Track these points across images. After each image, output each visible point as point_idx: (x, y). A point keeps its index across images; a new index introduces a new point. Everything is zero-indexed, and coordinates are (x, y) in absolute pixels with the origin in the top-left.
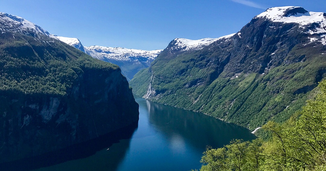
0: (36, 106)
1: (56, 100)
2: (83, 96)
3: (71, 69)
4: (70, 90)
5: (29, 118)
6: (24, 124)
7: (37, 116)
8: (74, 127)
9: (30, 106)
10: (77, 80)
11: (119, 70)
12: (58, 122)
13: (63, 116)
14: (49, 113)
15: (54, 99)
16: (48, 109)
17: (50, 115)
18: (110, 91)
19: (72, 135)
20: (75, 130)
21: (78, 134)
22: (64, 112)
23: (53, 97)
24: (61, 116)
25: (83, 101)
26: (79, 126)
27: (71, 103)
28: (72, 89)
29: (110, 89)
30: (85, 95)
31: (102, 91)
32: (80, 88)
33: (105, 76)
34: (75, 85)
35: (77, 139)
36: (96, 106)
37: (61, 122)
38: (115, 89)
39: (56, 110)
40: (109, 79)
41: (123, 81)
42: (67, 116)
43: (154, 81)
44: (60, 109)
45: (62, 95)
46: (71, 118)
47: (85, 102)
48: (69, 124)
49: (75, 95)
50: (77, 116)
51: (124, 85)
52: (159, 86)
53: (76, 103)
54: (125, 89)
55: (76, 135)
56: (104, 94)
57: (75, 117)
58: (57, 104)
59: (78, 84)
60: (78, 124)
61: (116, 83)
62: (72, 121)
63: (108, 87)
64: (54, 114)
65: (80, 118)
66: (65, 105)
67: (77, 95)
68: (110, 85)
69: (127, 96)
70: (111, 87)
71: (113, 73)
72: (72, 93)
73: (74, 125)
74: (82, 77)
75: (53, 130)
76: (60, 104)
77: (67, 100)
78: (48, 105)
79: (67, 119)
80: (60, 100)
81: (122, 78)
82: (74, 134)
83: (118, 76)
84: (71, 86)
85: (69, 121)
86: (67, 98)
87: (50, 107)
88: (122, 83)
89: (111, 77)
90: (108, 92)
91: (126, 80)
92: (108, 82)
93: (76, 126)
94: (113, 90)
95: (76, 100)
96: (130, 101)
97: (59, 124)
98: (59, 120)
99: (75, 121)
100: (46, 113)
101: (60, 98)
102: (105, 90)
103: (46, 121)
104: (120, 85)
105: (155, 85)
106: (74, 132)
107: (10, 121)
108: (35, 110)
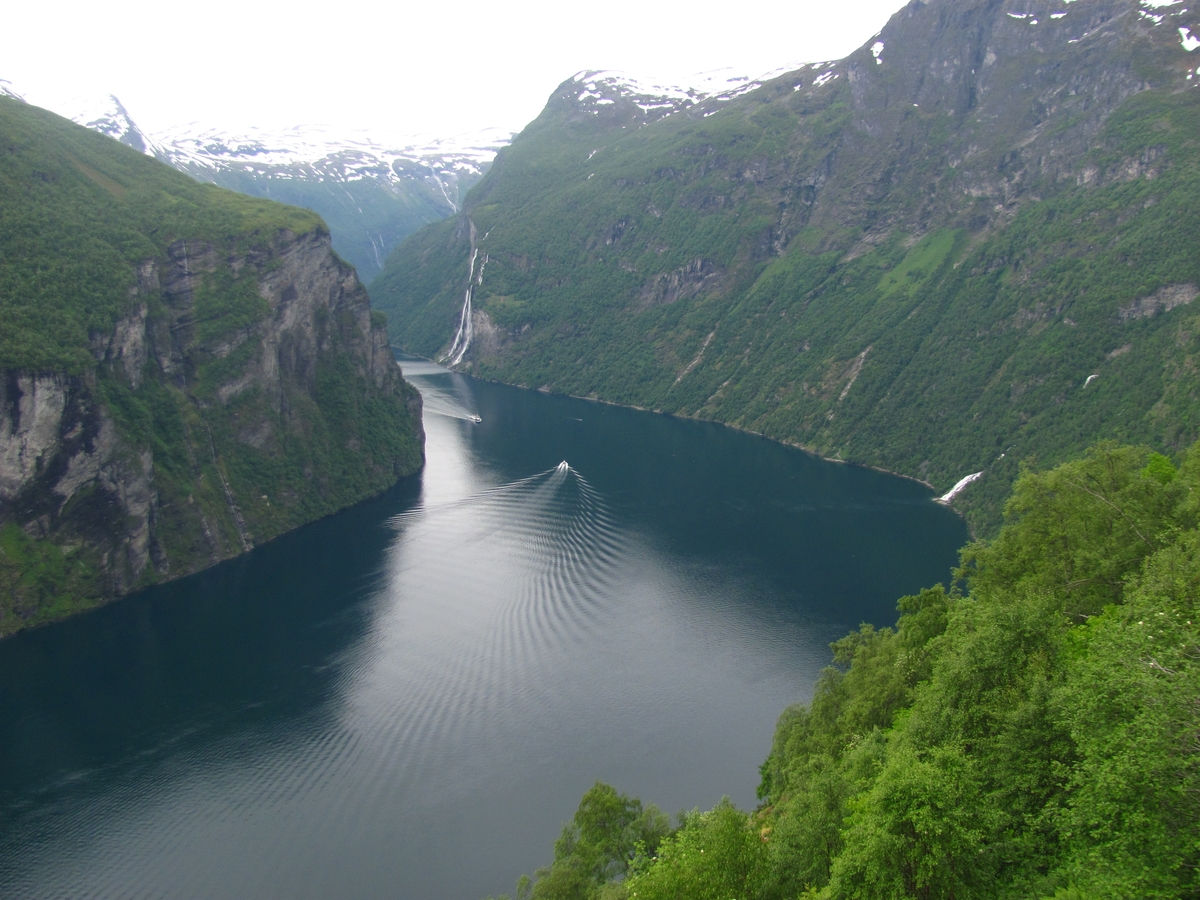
1: (48, 389)
2: (166, 362)
3: (100, 242)
4: (106, 341)
8: (138, 510)
10: (135, 291)
11: (321, 233)
12: (66, 488)
13: (82, 462)
14: (23, 448)
15: (37, 383)
16: (15, 430)
17: (25, 460)
18: (286, 335)
19: (134, 547)
20: (146, 525)
21: (160, 540)
22: (86, 444)
23: (33, 376)
24: (74, 462)
25: (169, 386)
26: (160, 503)
27: (116, 398)
28: (114, 334)
29: (283, 327)
30: (174, 360)
31: (249, 339)
32: (148, 329)
33: (258, 265)
34: (127, 315)
35: (156, 563)
36: (226, 412)
37: (76, 489)
38: (308, 325)
39: (51, 435)
40: (277, 280)
41: (342, 289)
42: (104, 459)
43: (485, 280)
44: (71, 430)
45: (73, 364)
46: (121, 470)
47: (178, 393)
48: (113, 496)
49: (131, 361)
50: (146, 460)
51: (347, 306)
52: (508, 301)
53: (136, 401)
54: (355, 324)
55: (152, 546)
56: (261, 352)
57: (137, 464)
58: (51, 405)
59: (140, 310)
60: (154, 497)
61: (310, 298)
62: (127, 484)
63: (276, 320)
64: (44, 451)
65: (159, 469)
66: (87, 409)
67: (137, 362)
68: (285, 306)
69: (364, 354)
70: (290, 317)
71: (295, 250)
72: (115, 355)
73: (136, 501)
74: (156, 275)
75: (47, 525)
76: (66, 409)
77: (97, 385)
78: (15, 414)
79: (101, 473)
80: (68, 390)
81: (335, 274)
82: (140, 542)
83: (318, 262)
84: (108, 318)
85: (115, 483)
86: (94, 376)
87: (22, 419)
88: (338, 295)
89: (285, 271)
90: (279, 340)
91: (358, 283)
92: (272, 295)
93: (146, 505)
94: (300, 332)
95: (134, 384)
96: (379, 380)
97: (69, 498)
98: (70, 478)
99: (141, 480)
100: (6, 450)
101: (63, 381)
102: (260, 332)
103: (12, 487)
104: (331, 306)
105: (488, 296)
106: (141, 530)
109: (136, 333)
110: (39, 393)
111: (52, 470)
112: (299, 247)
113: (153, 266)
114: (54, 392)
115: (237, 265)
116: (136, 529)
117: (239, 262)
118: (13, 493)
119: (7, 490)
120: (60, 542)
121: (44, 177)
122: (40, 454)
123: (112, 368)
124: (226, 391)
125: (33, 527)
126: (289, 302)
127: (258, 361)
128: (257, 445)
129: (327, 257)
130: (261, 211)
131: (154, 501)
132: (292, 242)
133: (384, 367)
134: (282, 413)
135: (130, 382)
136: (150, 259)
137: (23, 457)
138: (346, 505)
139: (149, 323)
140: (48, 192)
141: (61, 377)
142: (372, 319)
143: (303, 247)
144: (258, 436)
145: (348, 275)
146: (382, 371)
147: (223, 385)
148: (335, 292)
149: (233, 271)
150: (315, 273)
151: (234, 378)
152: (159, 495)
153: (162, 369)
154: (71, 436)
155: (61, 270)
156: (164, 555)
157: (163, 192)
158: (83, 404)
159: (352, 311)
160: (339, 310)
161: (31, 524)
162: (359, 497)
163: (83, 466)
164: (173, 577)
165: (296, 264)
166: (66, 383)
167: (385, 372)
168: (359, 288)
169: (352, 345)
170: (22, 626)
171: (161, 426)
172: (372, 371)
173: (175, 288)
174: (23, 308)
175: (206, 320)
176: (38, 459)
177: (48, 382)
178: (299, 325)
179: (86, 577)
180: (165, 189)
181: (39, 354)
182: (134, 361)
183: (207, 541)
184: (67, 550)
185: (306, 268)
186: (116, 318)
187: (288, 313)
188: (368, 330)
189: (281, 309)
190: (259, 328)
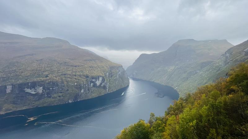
2: (110, 76)
5: (93, 84)
6: (91, 86)
7: (95, 83)
8: (107, 87)
9: (92, 80)
11: (122, 66)
12: (102, 85)
15: (100, 77)
16: (98, 81)
17: (99, 83)
24: (103, 83)
25: (110, 78)
28: (106, 74)
36: (114, 80)
39: (101, 81)
40: (119, 70)
42: (105, 83)
45: (103, 76)
49: (107, 76)
50: (108, 83)
55: (108, 90)
56: (117, 75)
58: (101, 79)
59: (108, 72)
61: (121, 71)
69: (125, 76)
77: (105, 77)
80: (103, 78)
81: (123, 70)
82: (107, 90)
85: (106, 85)
91: (125, 70)
94: (120, 74)
96: (126, 78)
99: (108, 85)
104: (123, 72)
107: (87, 85)
108: (94, 81)
109: (108, 74)
111: (101, 84)
119: (98, 85)
120: (101, 90)
131: (109, 87)
132: (119, 67)
134: (119, 80)
138: (123, 87)
142: (126, 73)
150: (121, 69)
151: (115, 77)
154: (103, 81)
157: (111, 63)
161: (99, 88)
170: (98, 96)
175: (113, 73)
179: (103, 92)
181: (101, 75)
183: (113, 90)
186: (106, 72)
187: (119, 72)
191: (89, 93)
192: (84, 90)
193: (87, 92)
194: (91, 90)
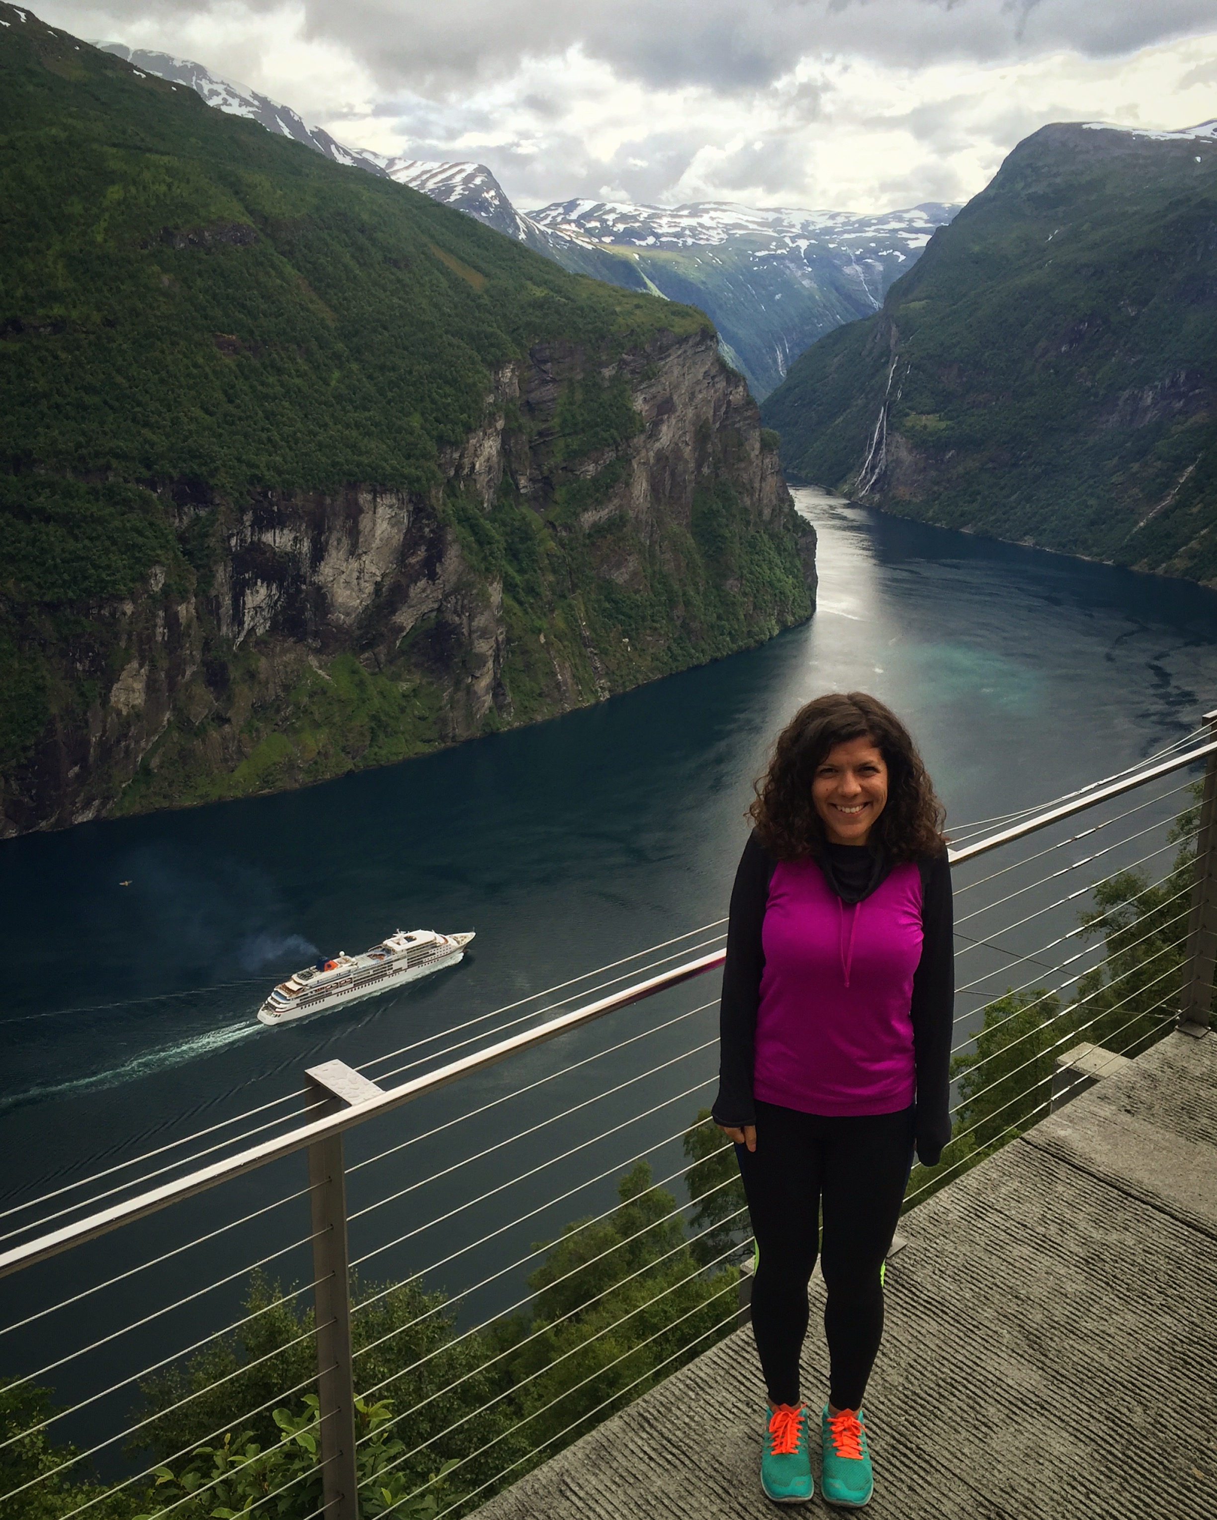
0: (295, 539)
1: (391, 507)
2: (523, 482)
3: (455, 341)
4: (456, 455)
5: (270, 596)
6: (246, 626)
7: (304, 587)
8: (484, 647)
9: (267, 538)
10: (491, 399)
11: (706, 332)
12: (406, 618)
13: (424, 590)
14: (361, 571)
15: (378, 500)
16: (353, 552)
17: (363, 584)
18: (661, 456)
19: (476, 688)
20: (490, 664)
21: (506, 682)
22: (430, 570)
23: (375, 493)
24: (414, 591)
25: (524, 509)
26: (508, 640)
27: (466, 520)
28: (465, 449)
29: (658, 445)
30: (531, 480)
31: (618, 458)
32: (504, 443)
33: (633, 372)
34: (481, 426)
35: (499, 706)
36: (587, 541)
37: (416, 620)
38: (687, 444)
39: (391, 558)
40: (653, 390)
41: (729, 401)
42: (448, 588)
43: (905, 396)
44: (413, 554)
45: (418, 479)
46: (466, 602)
47: (535, 518)
48: (455, 630)
49: (483, 480)
50: (496, 593)
51: (734, 423)
52: (931, 422)
53: (487, 525)
54: (741, 444)
55: (497, 688)
56: (630, 476)
57: (484, 596)
58: (393, 526)
59: (496, 421)
60: (502, 633)
61: (690, 413)
62: (471, 618)
63: (650, 437)
64: (383, 576)
65: (510, 602)
66: (431, 531)
67: (491, 479)
68: (662, 421)
69: (751, 481)
70: (667, 435)
71: (675, 356)
72: (466, 471)
73: (481, 637)
74: (516, 381)
75: (382, 658)
76: (409, 530)
77: (445, 504)
78: (354, 533)
79: (445, 603)
80: (411, 509)
81: (721, 384)
82: (484, 683)
83: (703, 370)
84: (459, 429)
85: (459, 616)
86: (441, 494)
87: (361, 540)
88: (723, 409)
89: (663, 380)
90: (652, 461)
91: (748, 396)
92: (647, 408)
93: (492, 641)
94: (677, 451)
95: (485, 505)
96: (767, 512)
97: (408, 630)
98: (409, 607)
99: (486, 613)
100: (343, 572)
101: (406, 498)
102: (630, 451)
103: (348, 614)
104: (714, 423)
105: (907, 415)
106: (485, 669)
107: (184, 611)
108: (293, 558)
110: (380, 510)
111: (391, 597)
112: (680, 352)
113: (513, 371)
114: (397, 510)
115: (608, 372)
116: (479, 668)
117: (611, 368)
118: (349, 621)
119: (343, 617)
120: (396, 677)
121: (396, 263)
122: (379, 579)
123: (462, 486)
124: (589, 518)
125: (367, 659)
126: (666, 417)
127: (628, 485)
128: (620, 581)
129: (712, 364)
130: (638, 306)
131: (500, 638)
132: (672, 345)
133: (773, 497)
134: (653, 543)
135: (482, 503)
136: (509, 362)
137: (362, 581)
138: (718, 655)
139: (506, 435)
140: (399, 281)
141: (405, 495)
142: (762, 440)
143: (685, 352)
144: (623, 570)
145: (737, 387)
146: (770, 501)
147: (586, 510)
148: (721, 406)
149: (603, 378)
150: (698, 382)
151: (599, 504)
152: (507, 632)
153: (518, 489)
154: (413, 560)
155: (410, 372)
156: (509, 700)
157: (529, 284)
158: (428, 526)
159: (739, 429)
160: (723, 427)
161: (366, 655)
162: (735, 647)
163: (424, 595)
164: (516, 724)
165: (676, 371)
166: (410, 501)
167: (775, 502)
168: (749, 402)
169: (738, 469)
170: (350, 766)
171: (513, 554)
172: (760, 500)
173: (534, 396)
174: (367, 414)
175: (569, 434)
176: (376, 583)
177: (390, 499)
178: (677, 444)
179: (422, 719)
180: (531, 279)
181: (383, 468)
182: (486, 480)
183: (558, 685)
184: (404, 686)
185: (687, 377)
186: (469, 429)
187: (664, 428)
188: (757, 452)
189: (657, 424)
190: (630, 447)
191: (222, 720)
192: (151, 687)
193: (199, 713)
194: (252, 675)
